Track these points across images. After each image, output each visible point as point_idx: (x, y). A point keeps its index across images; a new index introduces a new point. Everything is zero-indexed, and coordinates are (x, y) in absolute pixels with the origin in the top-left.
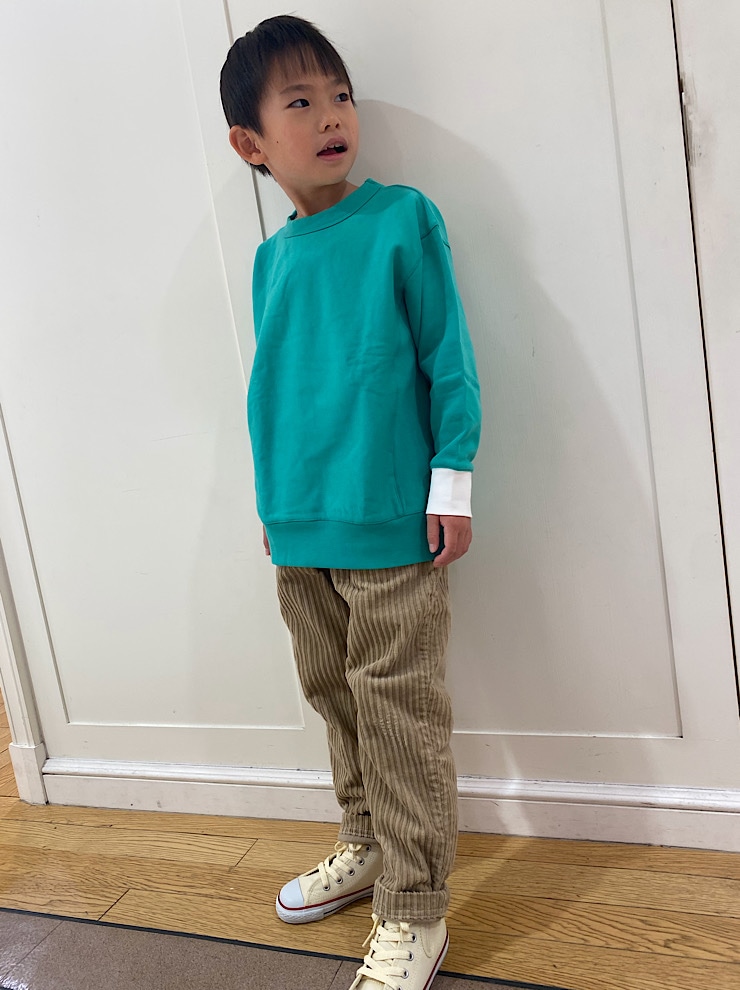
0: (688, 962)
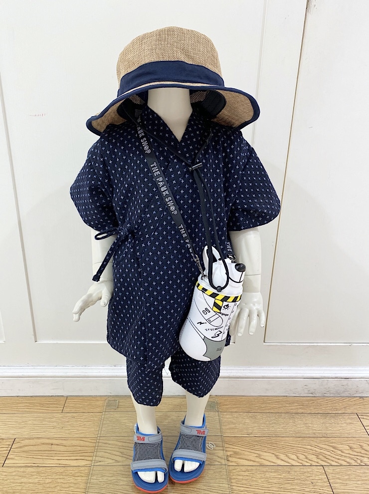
0: (239, 468)
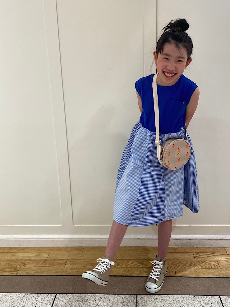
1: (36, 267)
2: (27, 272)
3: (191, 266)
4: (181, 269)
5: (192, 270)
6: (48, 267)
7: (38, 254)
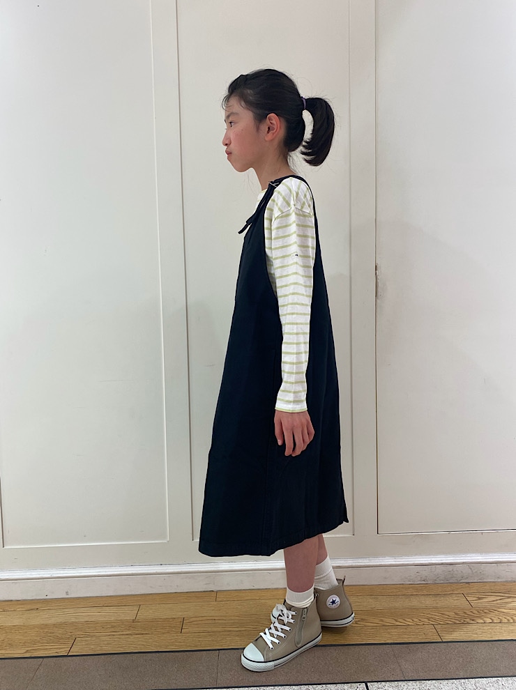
1: (114, 635)
2: (92, 647)
3: (468, 620)
4: (449, 626)
5: (474, 627)
6: (143, 634)
7: (113, 609)
